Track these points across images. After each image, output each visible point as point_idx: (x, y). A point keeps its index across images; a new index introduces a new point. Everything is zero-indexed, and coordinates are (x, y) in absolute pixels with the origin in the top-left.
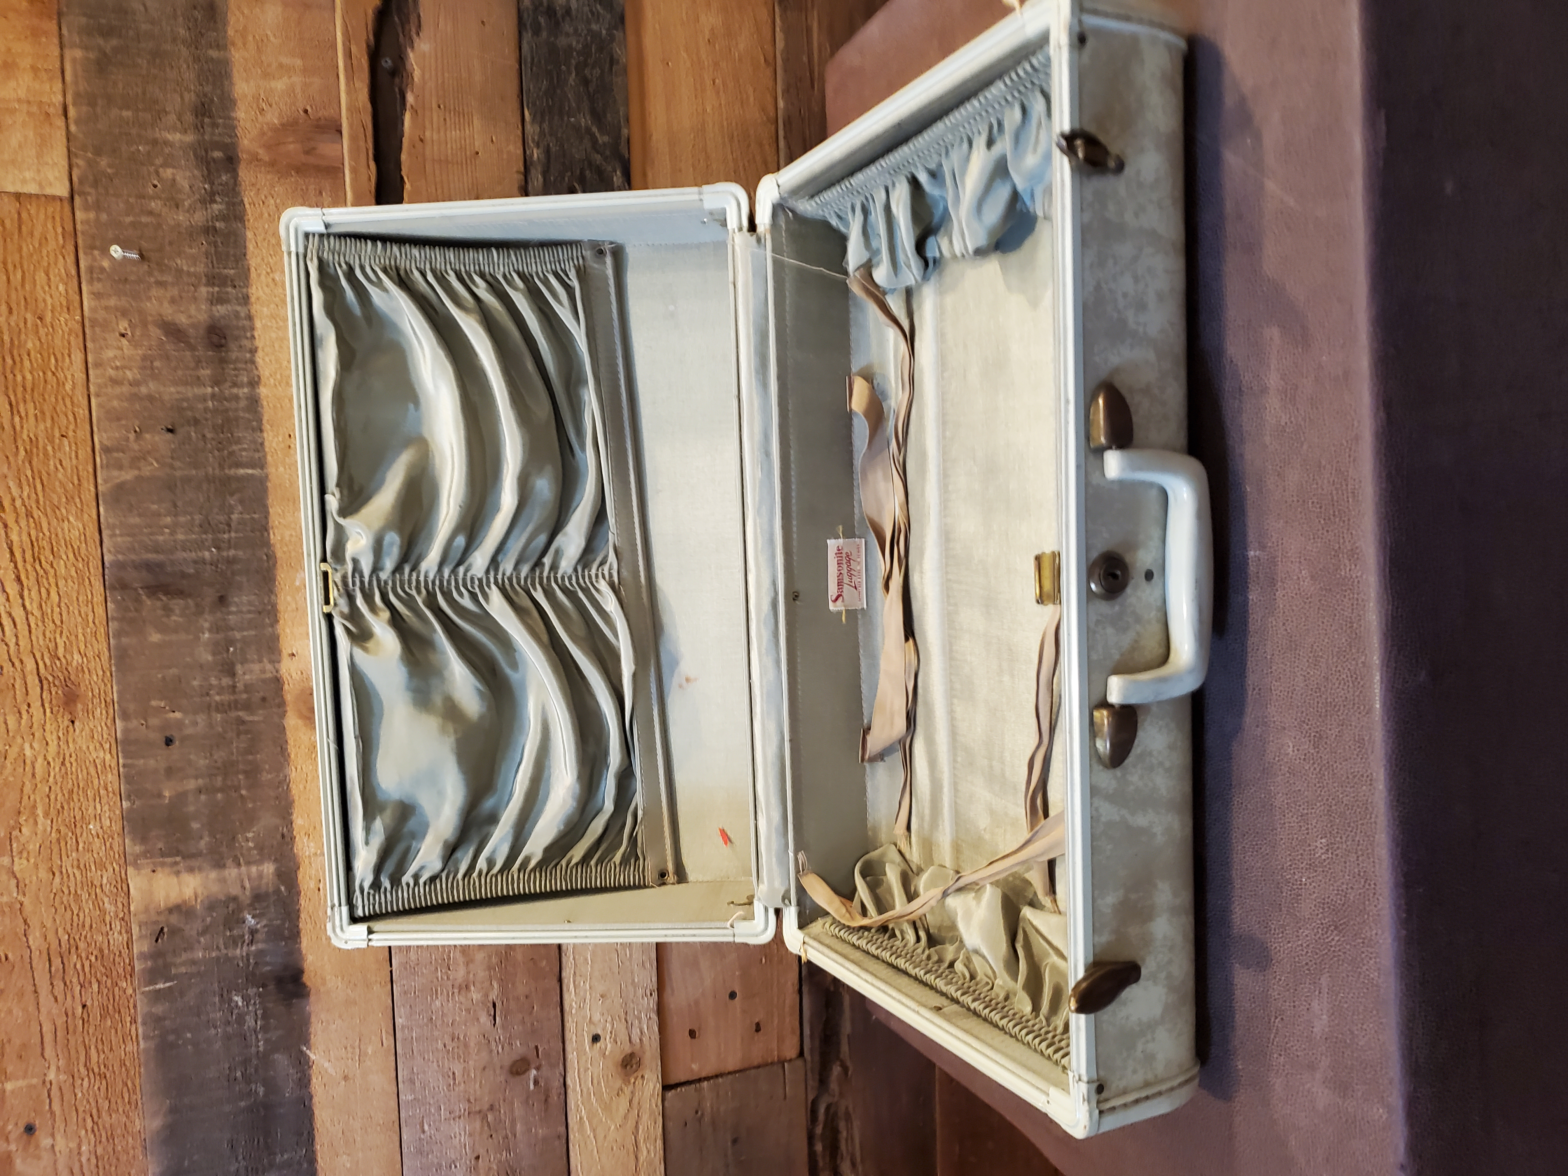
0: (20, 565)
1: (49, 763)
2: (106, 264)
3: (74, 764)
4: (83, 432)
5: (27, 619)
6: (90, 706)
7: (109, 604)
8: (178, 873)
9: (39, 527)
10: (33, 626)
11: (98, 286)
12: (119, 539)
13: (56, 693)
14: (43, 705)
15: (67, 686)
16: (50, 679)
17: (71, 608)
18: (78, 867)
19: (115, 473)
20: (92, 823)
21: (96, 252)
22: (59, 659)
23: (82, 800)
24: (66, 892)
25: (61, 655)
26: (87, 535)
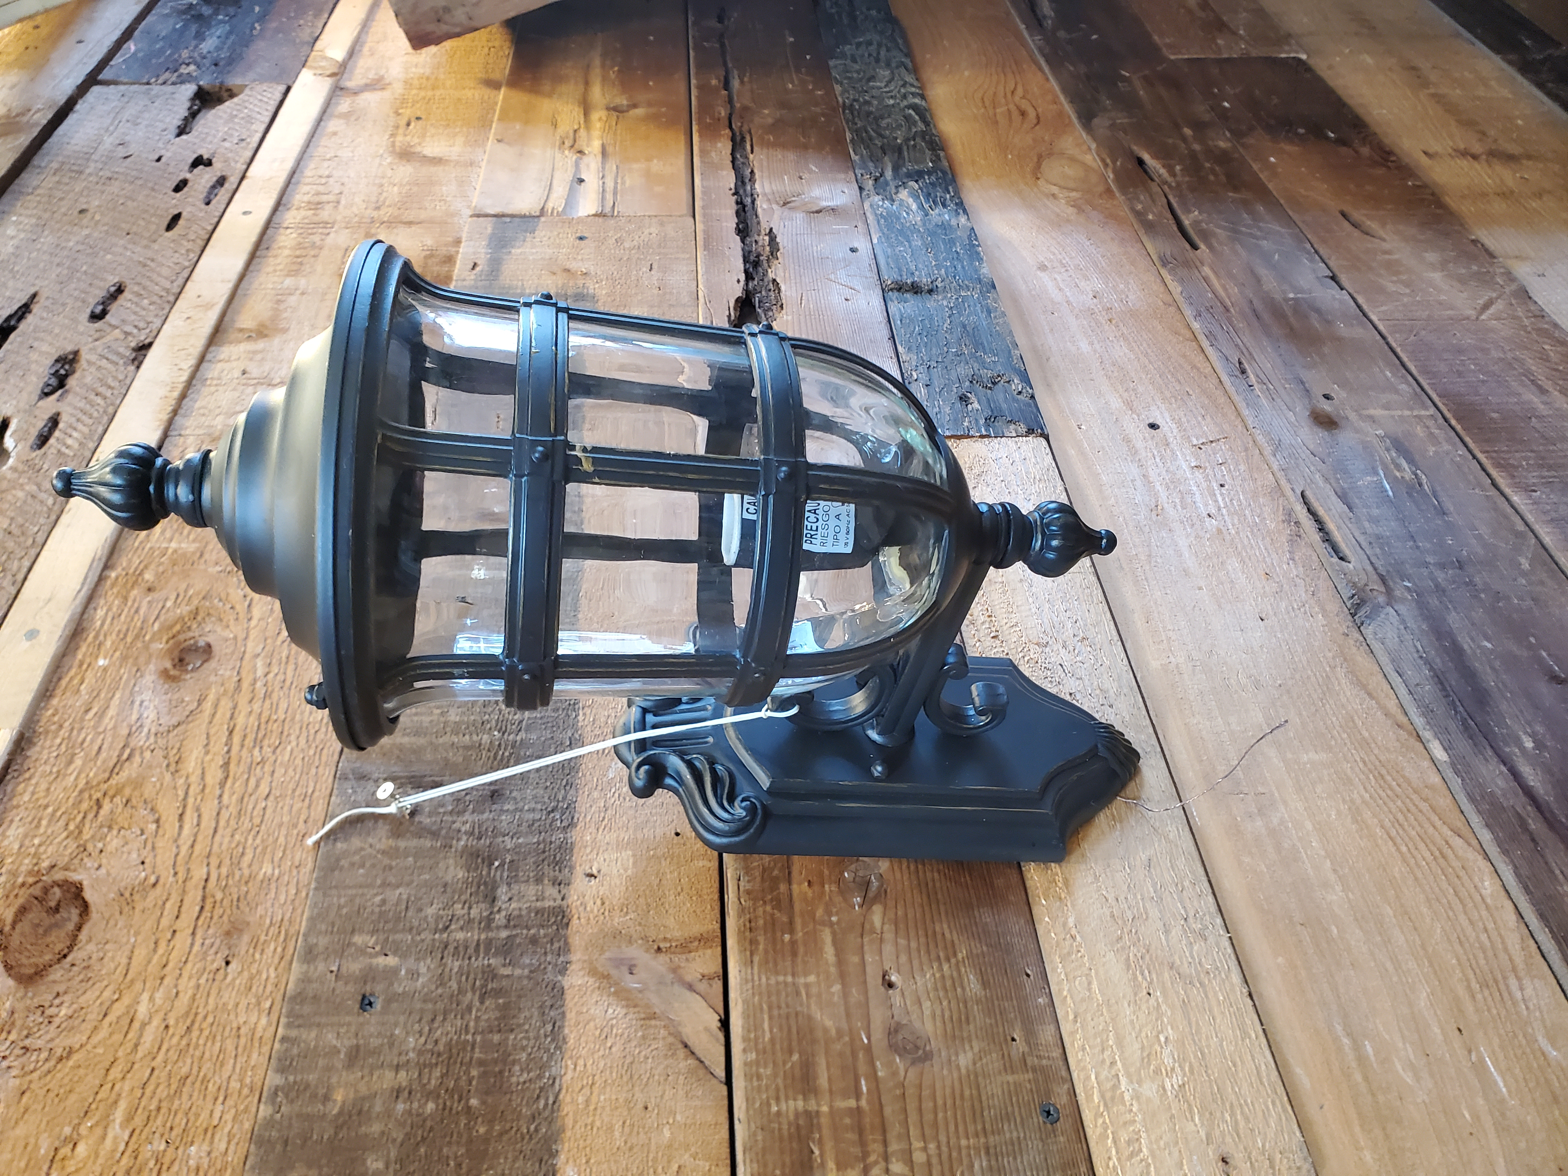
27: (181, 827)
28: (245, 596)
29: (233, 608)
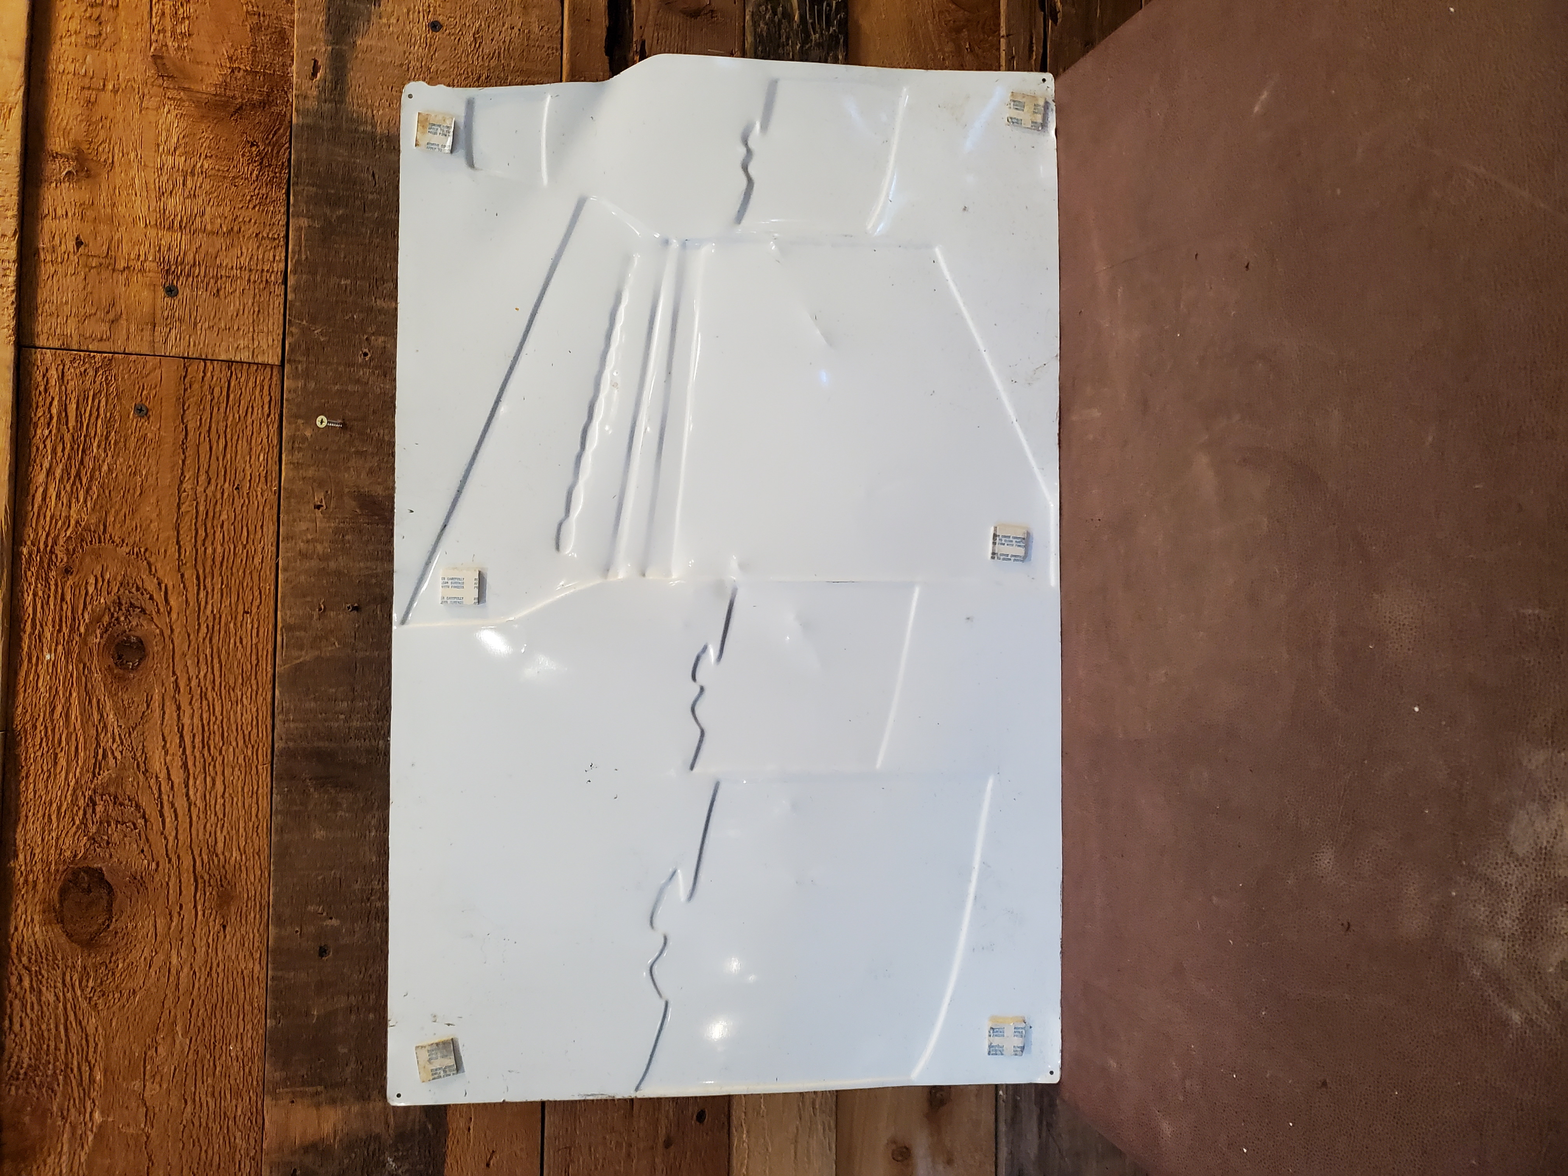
0: (188, 752)
1: (194, 973)
2: (308, 433)
3: (221, 975)
4: (267, 609)
5: (189, 810)
6: (244, 909)
7: (274, 795)
8: (318, 1106)
9: (212, 710)
10: (194, 818)
11: (298, 456)
12: (292, 725)
13: (211, 894)
14: (195, 907)
15: (222, 886)
16: (206, 877)
17: (235, 799)
18: (213, 1095)
19: (295, 653)
20: (232, 1044)
21: (300, 421)
22: (217, 856)
23: (224, 1015)
24: (197, 1124)
25: (219, 851)
26: (260, 718)
27: (163, 822)
28: (159, 584)
29: (151, 598)
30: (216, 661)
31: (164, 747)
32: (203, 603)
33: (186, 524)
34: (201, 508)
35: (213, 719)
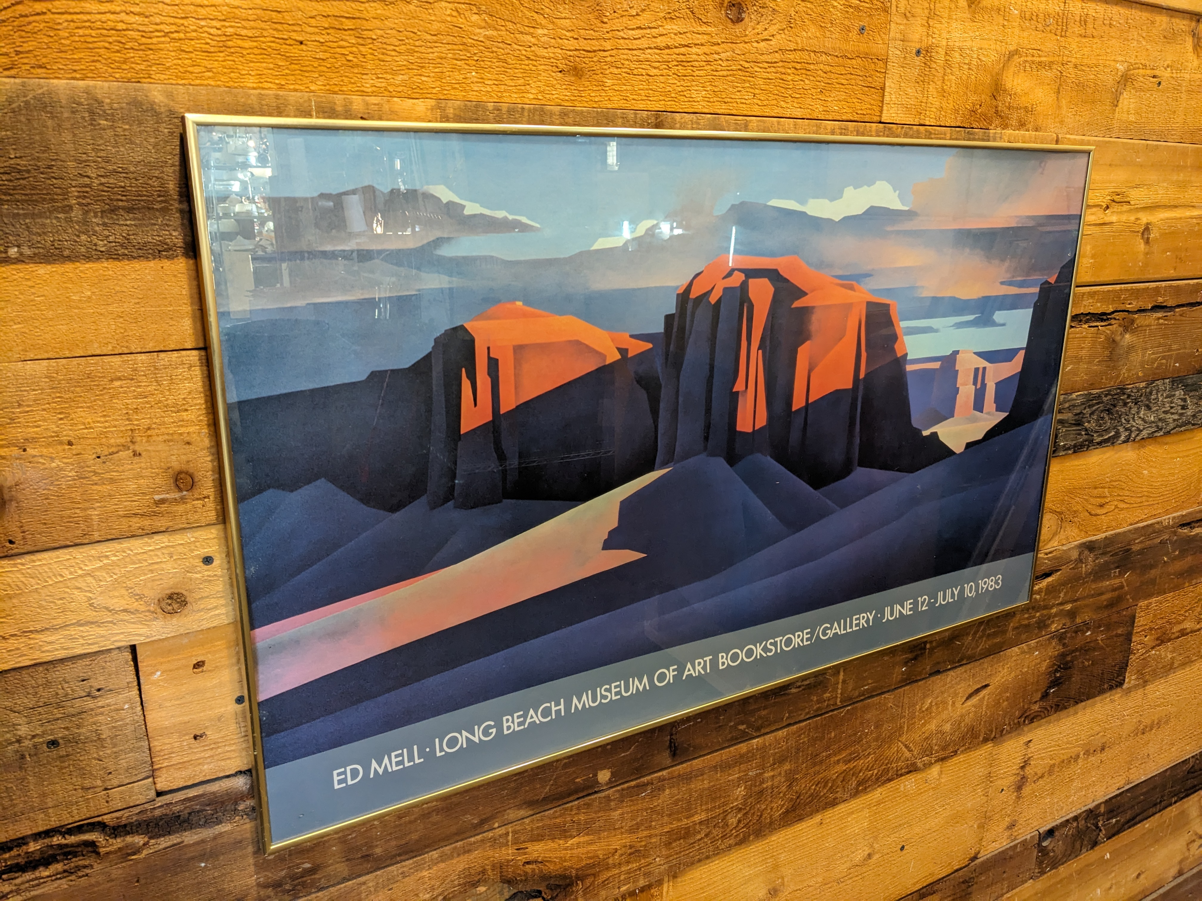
1: (530, 47)
4: (755, 110)
5: (640, 49)
6: (573, 88)
9: (700, 68)
10: (635, 52)
13: (584, 62)
14: (576, 50)
15: (588, 71)
16: (595, 59)
17: (644, 83)
18: (439, 57)
20: (477, 75)
22: (609, 68)
23: (498, 69)
25: (612, 70)
27: (633, 29)
28: (773, 36)
29: (766, 29)
30: (729, 73)
31: (681, 34)
32: (761, 65)
33: (805, 55)
34: (812, 67)
35: (695, 69)
